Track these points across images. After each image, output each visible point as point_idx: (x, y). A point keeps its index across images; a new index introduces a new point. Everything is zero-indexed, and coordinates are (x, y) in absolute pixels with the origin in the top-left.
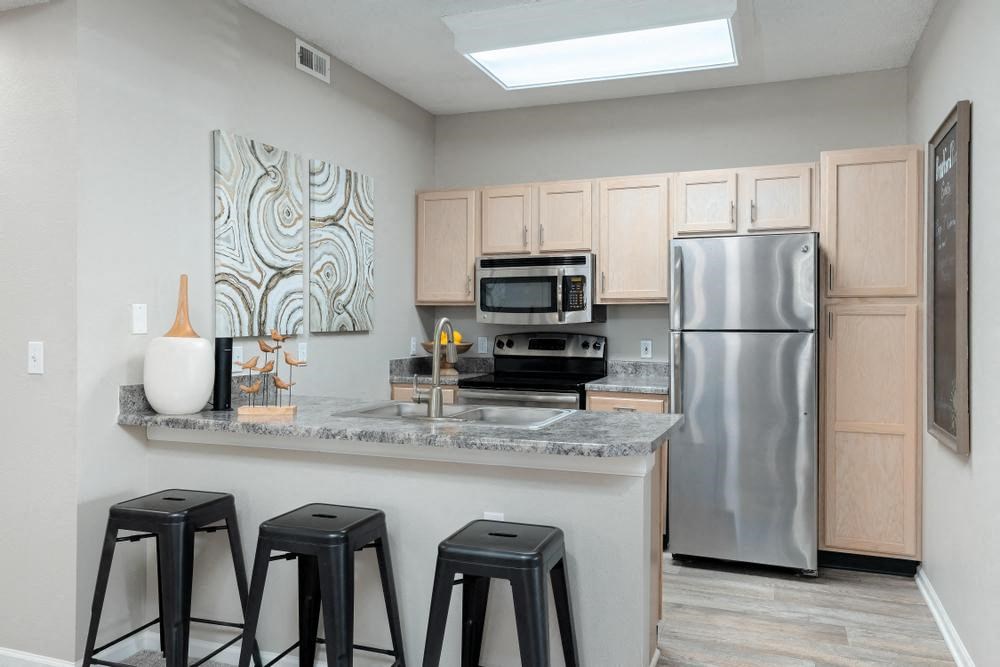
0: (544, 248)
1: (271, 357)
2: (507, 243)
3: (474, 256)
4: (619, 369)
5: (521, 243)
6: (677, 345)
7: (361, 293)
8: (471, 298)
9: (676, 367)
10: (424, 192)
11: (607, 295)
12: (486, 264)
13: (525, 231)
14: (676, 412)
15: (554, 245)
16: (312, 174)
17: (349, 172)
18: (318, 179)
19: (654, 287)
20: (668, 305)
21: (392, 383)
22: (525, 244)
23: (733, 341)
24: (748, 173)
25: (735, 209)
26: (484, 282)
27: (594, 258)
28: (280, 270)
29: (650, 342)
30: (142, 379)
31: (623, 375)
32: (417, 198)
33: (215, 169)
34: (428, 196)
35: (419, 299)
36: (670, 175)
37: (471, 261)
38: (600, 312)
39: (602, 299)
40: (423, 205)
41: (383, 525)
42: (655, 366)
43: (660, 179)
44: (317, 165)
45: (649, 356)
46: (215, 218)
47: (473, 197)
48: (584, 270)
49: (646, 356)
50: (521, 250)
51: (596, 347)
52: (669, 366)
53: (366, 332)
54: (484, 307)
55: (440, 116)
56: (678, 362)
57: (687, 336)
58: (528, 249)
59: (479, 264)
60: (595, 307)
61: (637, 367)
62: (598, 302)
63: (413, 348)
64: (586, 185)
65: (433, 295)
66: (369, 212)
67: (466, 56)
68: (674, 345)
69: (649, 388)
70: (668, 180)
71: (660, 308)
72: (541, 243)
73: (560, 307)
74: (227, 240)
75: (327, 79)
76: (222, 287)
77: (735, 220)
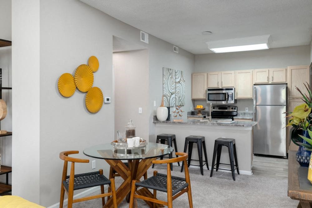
0: (223, 86)
1: (178, 110)
2: (214, 85)
3: (206, 88)
4: (240, 114)
5: (217, 85)
6: (255, 108)
7: (183, 97)
8: (205, 98)
9: (255, 113)
10: (194, 73)
11: (238, 97)
12: (209, 90)
13: (218, 83)
14: (255, 121)
15: (225, 85)
16: (176, 73)
17: (181, 71)
18: (177, 74)
19: (249, 95)
20: (253, 99)
21: (188, 117)
22: (218, 85)
23: (269, 108)
24: (271, 70)
25: (268, 78)
26: (209, 94)
27: (235, 89)
28: (172, 93)
29: (248, 108)
30: (156, 114)
31: (241, 115)
32: (192, 75)
33: (163, 75)
34: (194, 74)
35: (193, 98)
36: (253, 70)
37: (205, 89)
38: (236, 101)
39: (237, 98)
40: (193, 76)
41: (204, 139)
42: (249, 113)
43: (251, 71)
44: (177, 71)
45: (248, 111)
46: (163, 84)
47: (206, 75)
48: (233, 91)
49: (247, 111)
50: (217, 87)
51: (235, 109)
52: (253, 113)
53: (183, 106)
54: (209, 100)
55: (196, 55)
56: (255, 112)
57: (257, 106)
58: (219, 87)
59: (207, 90)
60: (235, 100)
61: (245, 114)
62: (236, 99)
63: (191, 109)
64: (233, 72)
65: (195, 97)
66: (184, 80)
67: (210, 49)
68: (254, 108)
69: (248, 118)
70: (252, 71)
71: (251, 100)
72: (222, 85)
73: (227, 100)
74: (165, 88)
75: (178, 52)
76: (164, 97)
77: (268, 80)
